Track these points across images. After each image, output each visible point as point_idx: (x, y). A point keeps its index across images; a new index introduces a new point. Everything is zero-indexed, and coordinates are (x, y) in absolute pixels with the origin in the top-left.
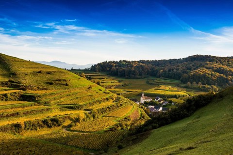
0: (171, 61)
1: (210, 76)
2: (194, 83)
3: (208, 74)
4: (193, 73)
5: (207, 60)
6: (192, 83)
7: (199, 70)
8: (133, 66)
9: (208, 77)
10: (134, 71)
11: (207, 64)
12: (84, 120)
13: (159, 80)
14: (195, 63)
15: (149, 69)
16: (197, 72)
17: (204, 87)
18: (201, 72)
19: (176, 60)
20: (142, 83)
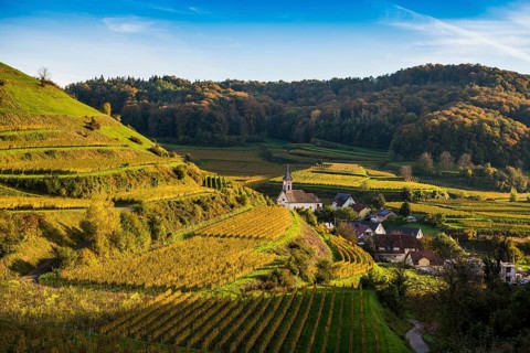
0: (336, 85)
1: (497, 133)
2: (446, 155)
3: (491, 124)
4: (438, 118)
5: (471, 79)
6: (436, 156)
7: (454, 109)
8: (203, 98)
9: (490, 138)
10: (211, 118)
11: (474, 93)
12: (114, 240)
13: (307, 149)
14: (432, 90)
15: (263, 113)
16: (450, 118)
17: (481, 173)
18: (465, 116)
19: (356, 81)
20: (249, 159)
